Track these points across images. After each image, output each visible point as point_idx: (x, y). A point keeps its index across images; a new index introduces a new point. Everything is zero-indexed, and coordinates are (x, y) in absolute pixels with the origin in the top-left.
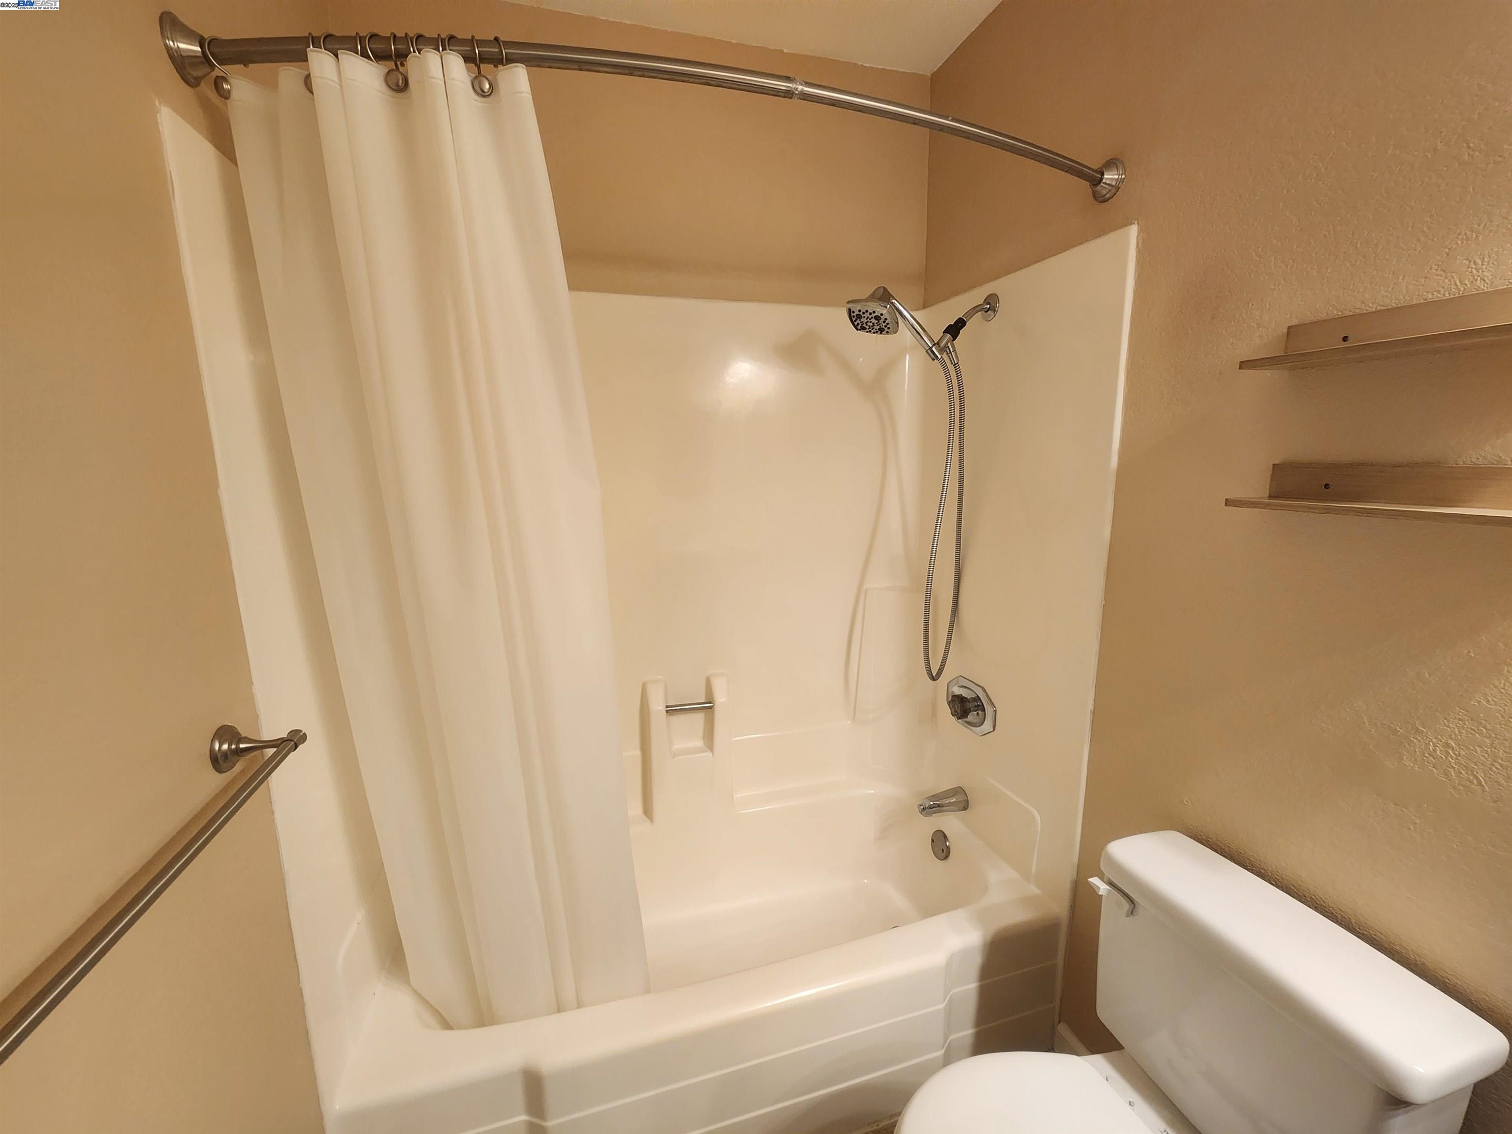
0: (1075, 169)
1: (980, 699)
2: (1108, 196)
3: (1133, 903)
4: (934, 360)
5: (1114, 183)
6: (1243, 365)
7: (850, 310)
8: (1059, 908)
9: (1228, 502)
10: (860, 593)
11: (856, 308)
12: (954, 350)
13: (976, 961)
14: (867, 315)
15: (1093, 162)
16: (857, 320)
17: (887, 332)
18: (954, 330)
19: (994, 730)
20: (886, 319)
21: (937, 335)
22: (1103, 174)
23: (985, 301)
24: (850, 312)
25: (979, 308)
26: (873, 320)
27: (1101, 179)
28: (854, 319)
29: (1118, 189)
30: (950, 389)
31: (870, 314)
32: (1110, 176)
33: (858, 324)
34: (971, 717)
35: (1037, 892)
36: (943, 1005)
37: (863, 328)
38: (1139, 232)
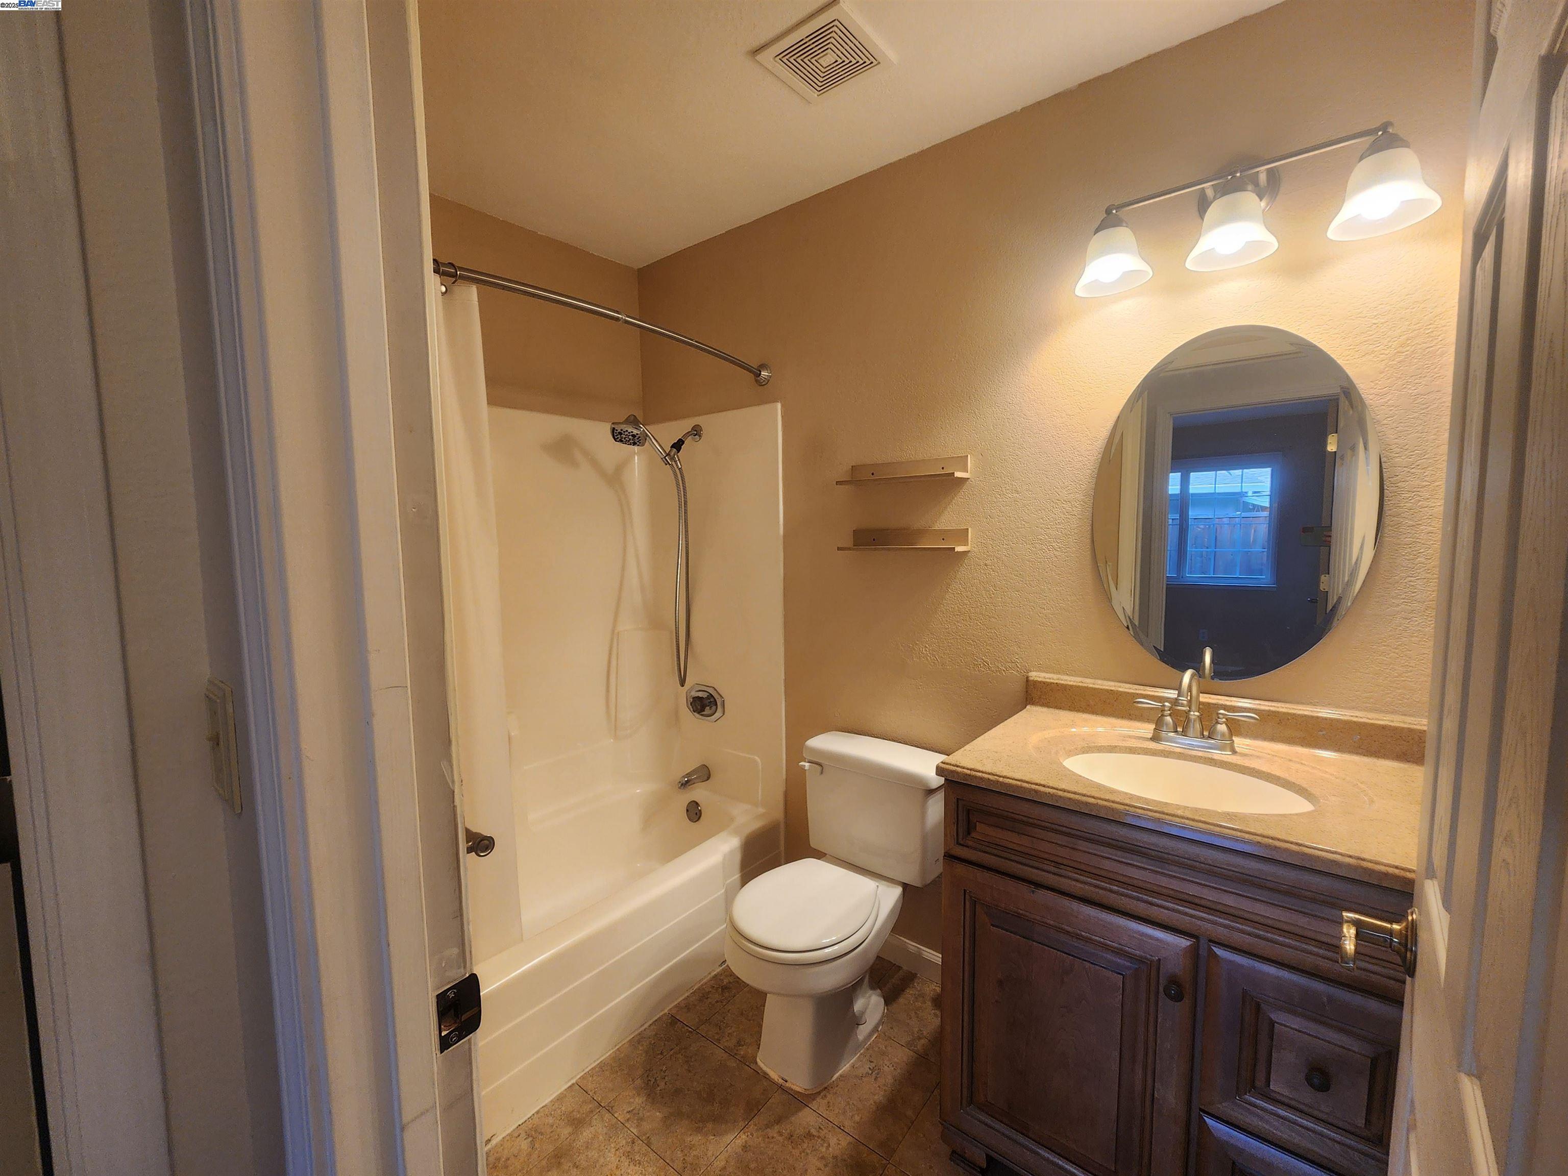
0: (748, 369)
1: (712, 696)
2: (764, 383)
3: (821, 766)
4: (666, 464)
5: (766, 377)
6: (838, 483)
7: (614, 429)
8: (778, 814)
9: (839, 549)
10: (614, 635)
11: (618, 428)
12: (679, 460)
13: (738, 858)
14: (626, 433)
15: (754, 364)
16: (618, 436)
17: (638, 445)
18: (678, 445)
19: (724, 714)
20: (639, 437)
21: (668, 450)
22: (760, 372)
23: (692, 429)
24: (613, 430)
25: (690, 434)
26: (630, 437)
27: (760, 374)
28: (615, 434)
29: (768, 381)
30: (678, 485)
31: (629, 433)
32: (764, 373)
33: (618, 438)
34: (707, 711)
35: (764, 811)
36: (723, 891)
37: (621, 441)
38: (782, 407)
